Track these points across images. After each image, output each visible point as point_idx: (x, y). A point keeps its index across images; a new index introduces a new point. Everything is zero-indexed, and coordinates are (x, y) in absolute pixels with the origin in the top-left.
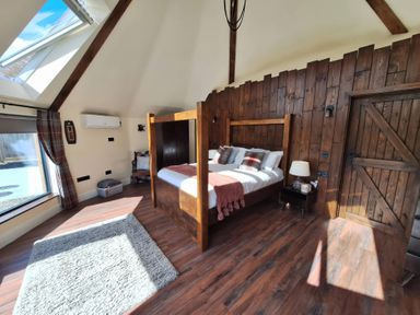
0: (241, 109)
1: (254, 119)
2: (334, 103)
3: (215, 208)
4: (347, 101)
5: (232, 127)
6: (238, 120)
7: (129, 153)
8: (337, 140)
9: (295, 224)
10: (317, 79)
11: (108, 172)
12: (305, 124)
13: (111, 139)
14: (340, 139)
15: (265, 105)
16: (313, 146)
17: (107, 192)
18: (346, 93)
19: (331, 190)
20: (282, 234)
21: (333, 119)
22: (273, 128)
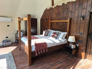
0: (54, 16)
1: (58, 20)
2: (84, 14)
3: (34, 51)
4: (89, 14)
5: (51, 22)
6: (53, 20)
7: (15, 31)
8: (85, 29)
9: (68, 59)
10: (79, 5)
11: (7, 37)
12: (75, 22)
13: (8, 26)
14: (86, 28)
15: (62, 15)
16: (77, 31)
17: (5, 44)
18: (89, 11)
19: (83, 48)
20: (60, 63)
21: (84, 21)
22: (64, 23)
